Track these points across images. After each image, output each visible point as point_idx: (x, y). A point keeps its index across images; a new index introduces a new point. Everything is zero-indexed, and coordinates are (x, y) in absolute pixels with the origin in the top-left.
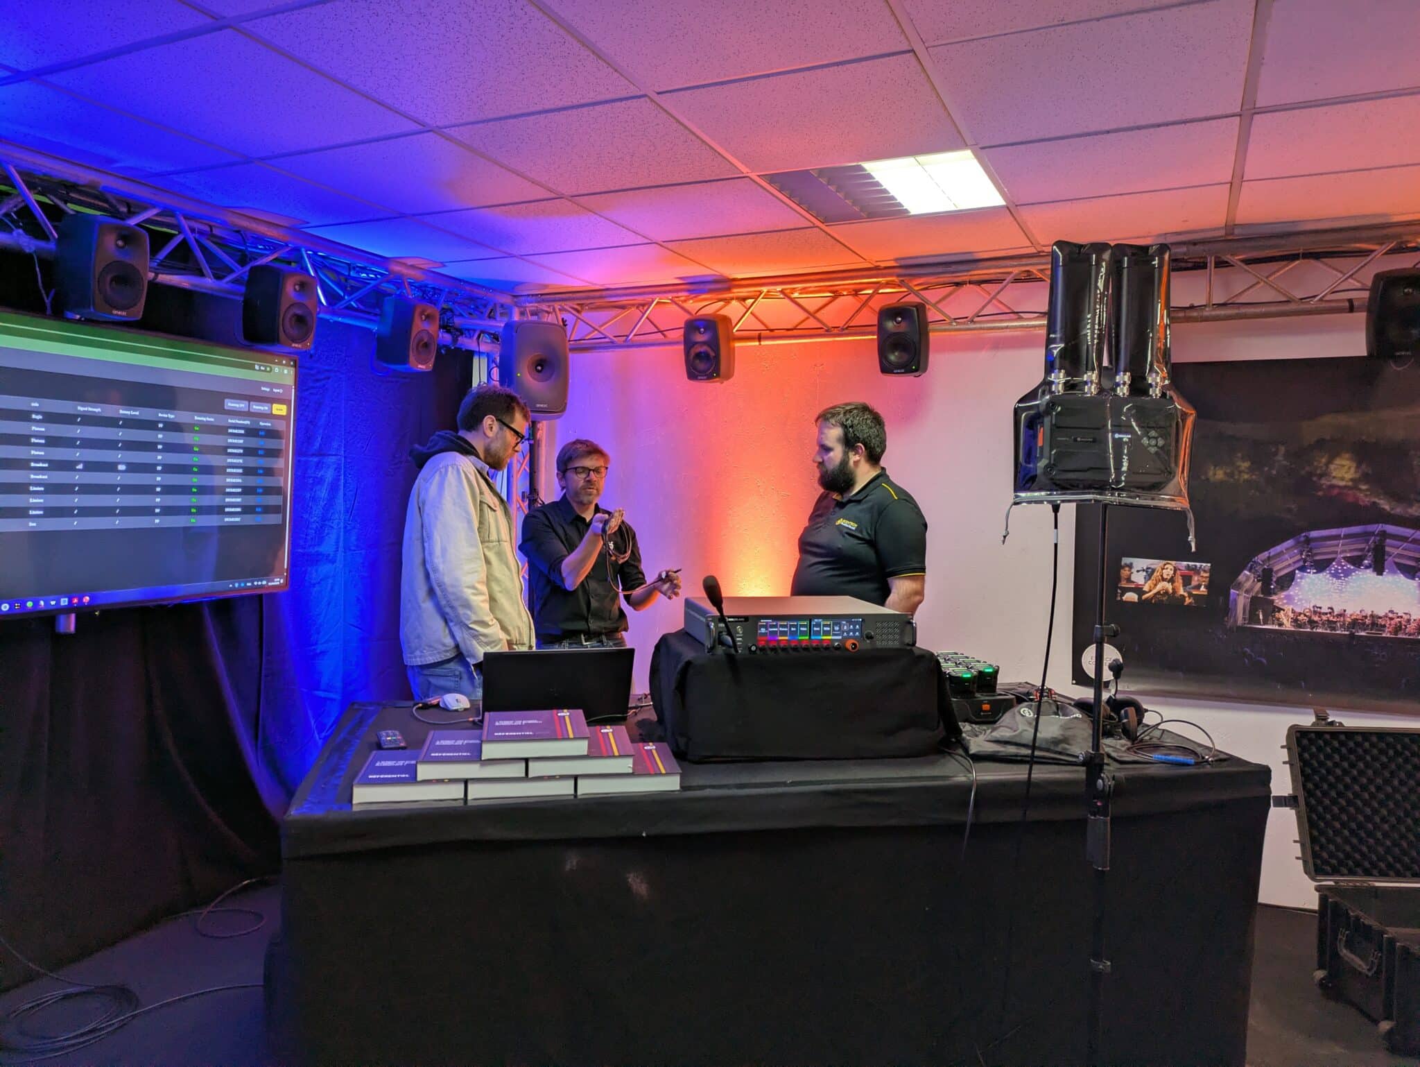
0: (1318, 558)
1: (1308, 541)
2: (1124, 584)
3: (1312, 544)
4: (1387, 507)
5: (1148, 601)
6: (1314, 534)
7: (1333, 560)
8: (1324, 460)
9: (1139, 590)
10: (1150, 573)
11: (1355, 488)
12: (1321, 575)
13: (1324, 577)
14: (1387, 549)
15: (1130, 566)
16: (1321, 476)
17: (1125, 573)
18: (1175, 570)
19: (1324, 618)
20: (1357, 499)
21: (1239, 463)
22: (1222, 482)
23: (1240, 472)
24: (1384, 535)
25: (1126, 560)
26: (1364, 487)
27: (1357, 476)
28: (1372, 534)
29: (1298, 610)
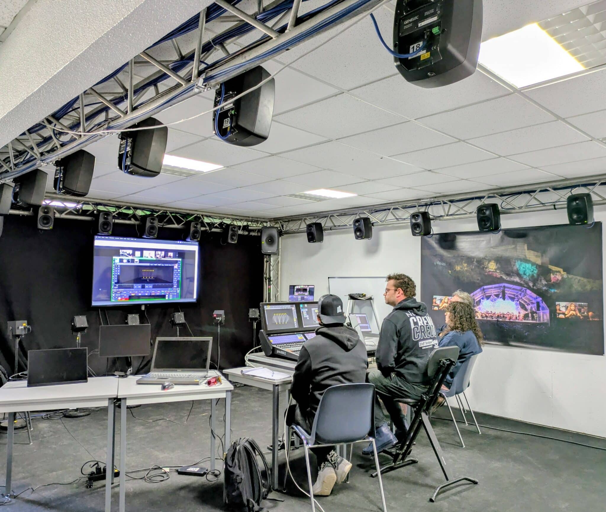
0: (487, 295)
1: (484, 289)
2: (434, 304)
3: (485, 290)
4: (505, 278)
5: (441, 310)
6: (485, 287)
7: (491, 295)
8: (487, 263)
9: (438, 306)
10: (441, 300)
11: (496, 272)
12: (488, 301)
13: (489, 301)
14: (506, 292)
15: (436, 298)
16: (486, 268)
17: (434, 300)
18: (448, 299)
19: (490, 315)
20: (496, 275)
21: (464, 264)
22: (460, 271)
23: (464, 267)
24: (504, 287)
25: (434, 297)
26: (498, 271)
27: (496, 268)
28: (501, 287)
29: (482, 312)
